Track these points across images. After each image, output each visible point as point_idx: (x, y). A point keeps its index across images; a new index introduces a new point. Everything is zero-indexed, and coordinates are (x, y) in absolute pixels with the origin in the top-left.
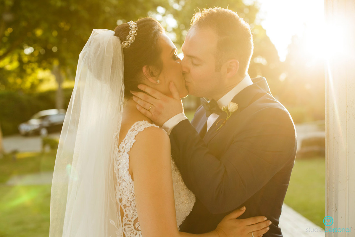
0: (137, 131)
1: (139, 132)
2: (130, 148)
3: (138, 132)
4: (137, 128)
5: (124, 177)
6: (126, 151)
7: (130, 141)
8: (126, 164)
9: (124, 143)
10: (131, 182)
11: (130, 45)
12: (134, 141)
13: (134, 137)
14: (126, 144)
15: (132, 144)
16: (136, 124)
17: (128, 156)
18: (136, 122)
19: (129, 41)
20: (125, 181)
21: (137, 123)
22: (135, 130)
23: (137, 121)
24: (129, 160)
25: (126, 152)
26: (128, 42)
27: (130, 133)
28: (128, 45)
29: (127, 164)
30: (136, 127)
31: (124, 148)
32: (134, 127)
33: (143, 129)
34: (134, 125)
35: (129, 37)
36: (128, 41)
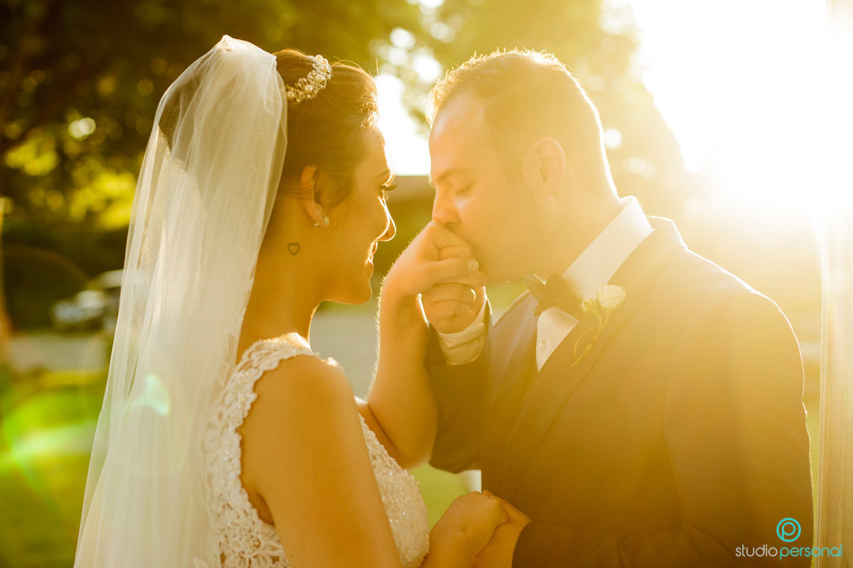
0: (259, 370)
1: (265, 373)
2: (241, 417)
3: (261, 373)
4: (259, 360)
5: (227, 497)
6: (230, 424)
7: (241, 397)
8: (233, 461)
9: (223, 401)
10: (248, 510)
11: (298, 101)
12: (253, 397)
13: (250, 386)
14: (230, 405)
15: (248, 406)
16: (253, 347)
17: (236, 439)
18: (254, 342)
19: (301, 93)
20: (231, 509)
21: (256, 344)
22: (251, 366)
23: (258, 341)
24: (239, 450)
25: (231, 429)
26: (297, 93)
27: (241, 374)
28: (295, 99)
29: (237, 462)
30: (254, 356)
31: (225, 417)
32: (249, 356)
33: (275, 365)
34: (247, 352)
35: (305, 83)
36: (298, 91)
